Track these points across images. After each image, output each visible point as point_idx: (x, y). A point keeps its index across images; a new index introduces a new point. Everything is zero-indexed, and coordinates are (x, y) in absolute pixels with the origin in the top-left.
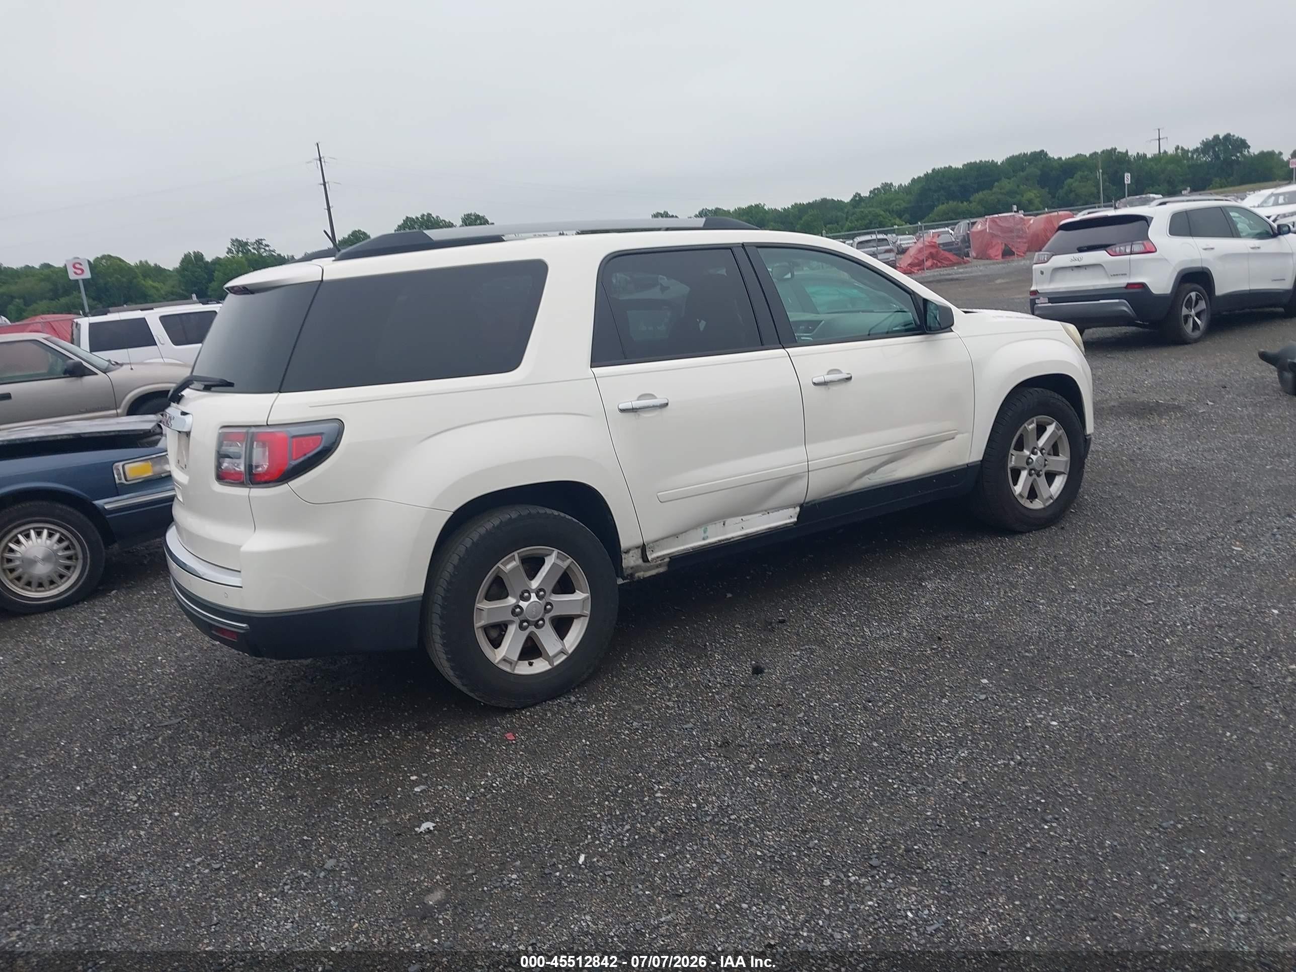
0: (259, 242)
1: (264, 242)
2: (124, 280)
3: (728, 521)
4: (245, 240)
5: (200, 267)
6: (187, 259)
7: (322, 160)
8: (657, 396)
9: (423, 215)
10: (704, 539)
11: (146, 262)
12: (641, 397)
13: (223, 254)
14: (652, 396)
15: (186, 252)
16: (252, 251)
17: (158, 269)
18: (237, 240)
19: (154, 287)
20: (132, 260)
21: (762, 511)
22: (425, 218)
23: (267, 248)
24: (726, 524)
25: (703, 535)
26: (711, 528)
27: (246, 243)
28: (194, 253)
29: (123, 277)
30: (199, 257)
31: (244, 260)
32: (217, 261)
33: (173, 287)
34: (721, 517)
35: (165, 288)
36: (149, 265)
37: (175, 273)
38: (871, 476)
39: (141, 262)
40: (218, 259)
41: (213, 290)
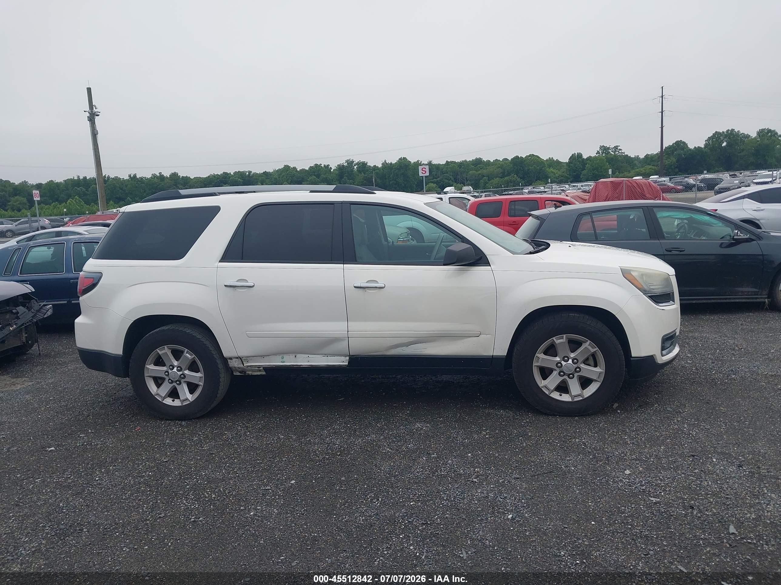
0: (616, 147)
1: (619, 148)
2: (538, 168)
3: (298, 356)
4: (608, 146)
5: (579, 162)
6: (573, 158)
7: (664, 97)
8: (248, 281)
9: (729, 130)
10: (282, 362)
11: (552, 158)
12: (239, 281)
13: (593, 154)
14: (246, 281)
15: (573, 153)
16: (611, 152)
17: (558, 161)
18: (603, 146)
19: (552, 172)
20: (545, 157)
21: (322, 354)
22: (729, 132)
23: (620, 151)
24: (297, 357)
25: (281, 360)
26: (286, 357)
27: (609, 148)
28: (578, 153)
29: (538, 166)
30: (580, 155)
31: (604, 158)
32: (589, 158)
33: (563, 172)
34: (295, 352)
35: (558, 173)
36: (554, 160)
37: (565, 165)
38: (404, 348)
39: (549, 158)
40: (590, 157)
41: (583, 175)
